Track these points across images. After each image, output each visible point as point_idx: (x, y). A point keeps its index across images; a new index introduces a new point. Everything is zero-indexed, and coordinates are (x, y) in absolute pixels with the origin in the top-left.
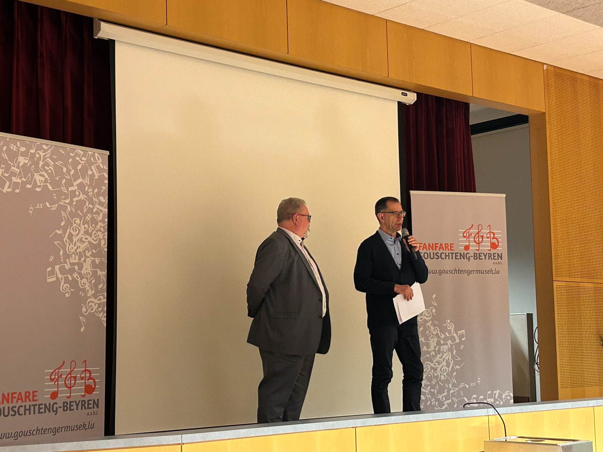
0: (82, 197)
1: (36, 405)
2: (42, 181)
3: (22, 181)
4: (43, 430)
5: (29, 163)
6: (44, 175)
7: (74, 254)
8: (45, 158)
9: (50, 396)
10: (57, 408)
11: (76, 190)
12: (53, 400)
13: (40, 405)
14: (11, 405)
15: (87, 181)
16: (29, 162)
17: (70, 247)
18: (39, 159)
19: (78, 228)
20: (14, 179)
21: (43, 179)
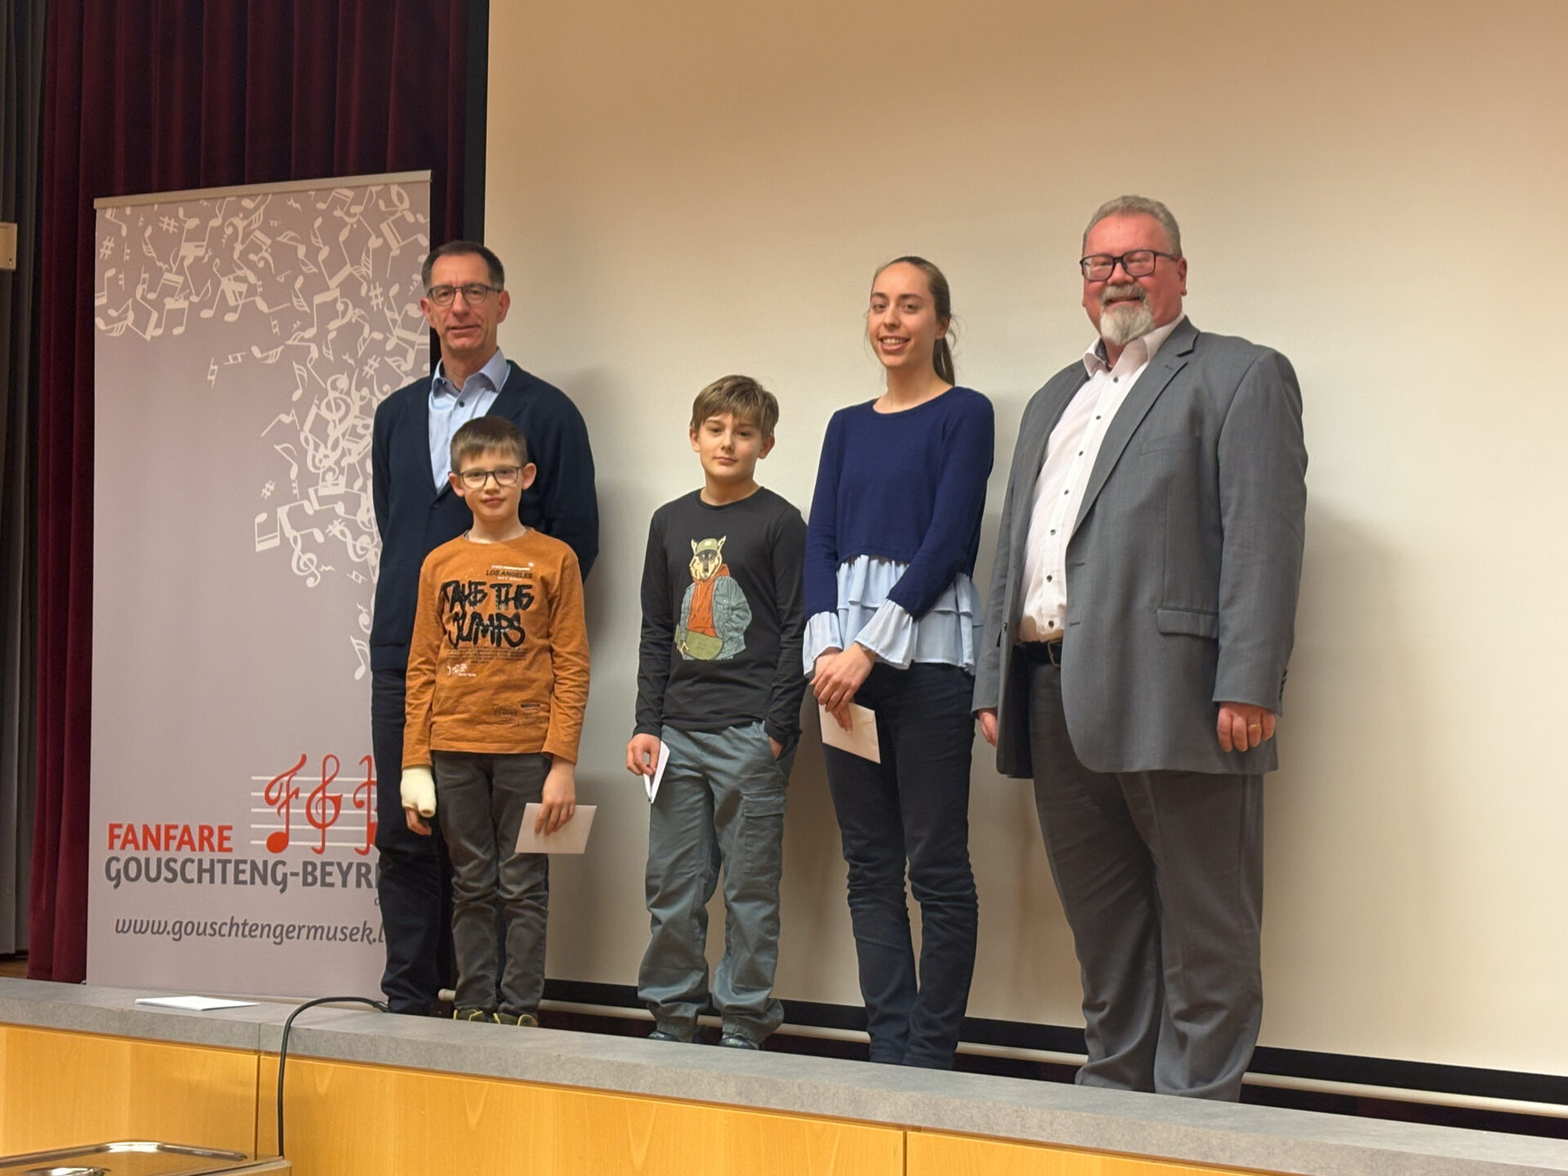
0: (353, 314)
1: (230, 861)
2: (241, 294)
3: (191, 303)
4: (247, 928)
5: (207, 256)
6: (246, 277)
7: (331, 474)
8: (247, 233)
9: (265, 842)
10: (285, 875)
11: (335, 300)
12: (275, 855)
13: (237, 862)
14: (165, 856)
15: (366, 268)
16: (207, 252)
17: (319, 456)
18: (234, 237)
19: (344, 401)
20: (170, 304)
21: (243, 288)
